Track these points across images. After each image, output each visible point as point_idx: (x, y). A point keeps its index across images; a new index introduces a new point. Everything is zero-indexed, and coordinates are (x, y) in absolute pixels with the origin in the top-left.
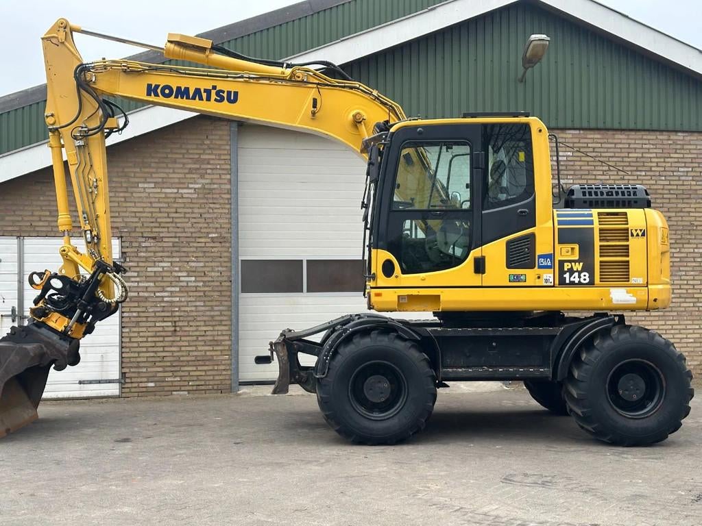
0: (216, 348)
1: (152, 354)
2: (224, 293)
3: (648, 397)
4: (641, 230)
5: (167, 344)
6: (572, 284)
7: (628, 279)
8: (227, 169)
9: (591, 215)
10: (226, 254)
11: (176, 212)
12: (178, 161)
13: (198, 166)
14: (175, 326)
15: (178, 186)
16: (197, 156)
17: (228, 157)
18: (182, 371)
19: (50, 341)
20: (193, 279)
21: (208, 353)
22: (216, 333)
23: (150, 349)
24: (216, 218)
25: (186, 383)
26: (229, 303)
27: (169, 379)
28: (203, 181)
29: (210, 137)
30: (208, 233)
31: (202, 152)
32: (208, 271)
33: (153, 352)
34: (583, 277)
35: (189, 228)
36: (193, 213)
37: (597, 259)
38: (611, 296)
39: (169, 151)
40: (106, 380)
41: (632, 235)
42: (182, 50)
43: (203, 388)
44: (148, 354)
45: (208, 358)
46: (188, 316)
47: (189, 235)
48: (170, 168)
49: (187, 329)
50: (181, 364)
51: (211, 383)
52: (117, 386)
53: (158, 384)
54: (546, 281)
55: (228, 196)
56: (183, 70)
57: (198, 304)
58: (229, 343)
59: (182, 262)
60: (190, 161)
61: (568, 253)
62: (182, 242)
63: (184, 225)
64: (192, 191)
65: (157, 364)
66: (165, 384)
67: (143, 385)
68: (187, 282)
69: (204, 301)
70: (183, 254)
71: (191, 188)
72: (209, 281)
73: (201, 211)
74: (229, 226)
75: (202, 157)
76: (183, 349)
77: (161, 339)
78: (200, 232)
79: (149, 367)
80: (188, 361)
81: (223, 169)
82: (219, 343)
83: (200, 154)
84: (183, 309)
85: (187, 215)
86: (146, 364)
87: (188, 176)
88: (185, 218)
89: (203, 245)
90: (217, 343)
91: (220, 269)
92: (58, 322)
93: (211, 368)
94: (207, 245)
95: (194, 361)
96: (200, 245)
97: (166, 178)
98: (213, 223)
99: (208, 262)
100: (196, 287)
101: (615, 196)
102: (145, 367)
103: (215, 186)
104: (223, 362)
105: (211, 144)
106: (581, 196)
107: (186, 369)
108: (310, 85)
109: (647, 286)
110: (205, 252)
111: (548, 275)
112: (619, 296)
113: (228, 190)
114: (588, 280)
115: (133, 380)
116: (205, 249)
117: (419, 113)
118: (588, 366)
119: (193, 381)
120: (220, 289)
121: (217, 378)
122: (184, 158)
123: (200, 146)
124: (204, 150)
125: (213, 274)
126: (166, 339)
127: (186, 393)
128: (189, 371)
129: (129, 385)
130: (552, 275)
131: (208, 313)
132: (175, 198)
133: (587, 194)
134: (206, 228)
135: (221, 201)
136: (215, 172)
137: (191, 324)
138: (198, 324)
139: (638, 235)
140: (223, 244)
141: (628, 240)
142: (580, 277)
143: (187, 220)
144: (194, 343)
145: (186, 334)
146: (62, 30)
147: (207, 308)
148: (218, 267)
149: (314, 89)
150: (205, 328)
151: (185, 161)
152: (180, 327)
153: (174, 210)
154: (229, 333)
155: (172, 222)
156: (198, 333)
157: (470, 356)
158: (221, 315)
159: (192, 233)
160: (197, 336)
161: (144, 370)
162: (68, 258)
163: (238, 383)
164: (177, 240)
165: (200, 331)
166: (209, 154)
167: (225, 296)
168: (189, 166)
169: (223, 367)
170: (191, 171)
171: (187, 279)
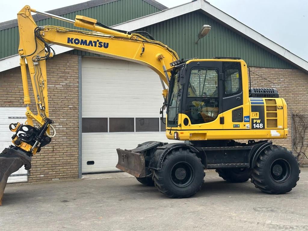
0: (71, 158)
1: (43, 162)
2: (75, 133)
3: (283, 174)
4: (281, 107)
5: (50, 157)
6: (257, 128)
7: (276, 126)
8: (77, 77)
9: (263, 100)
10: (76, 115)
11: (54, 96)
12: (55, 72)
13: (64, 75)
14: (53, 148)
15: (55, 84)
16: (63, 70)
17: (77, 71)
18: (57, 169)
19: (23, 156)
20: (62, 126)
21: (68, 160)
22: (72, 151)
23: (42, 159)
24: (72, 99)
25: (58, 175)
26: (78, 138)
27: (51, 173)
28: (66, 82)
29: (69, 62)
30: (68, 105)
31: (66, 68)
32: (68, 123)
33: (43, 160)
34: (260, 126)
35: (60, 103)
36: (61, 96)
37: (266, 118)
38: (271, 133)
39: (51, 67)
40: (21, 174)
41: (278, 109)
42: (83, 23)
43: (66, 176)
44: (41, 162)
45: (68, 163)
46: (59, 144)
47: (60, 106)
48: (51, 75)
49: (59, 149)
50: (56, 166)
51: (70, 174)
52: (26, 177)
53: (45, 175)
54: (247, 127)
55: (77, 89)
56: (84, 32)
57: (64, 138)
58: (78, 155)
59: (56, 118)
60: (60, 72)
61: (255, 115)
62: (57, 109)
63: (58, 102)
64: (61, 86)
65: (45, 166)
66: (48, 175)
67: (38, 176)
68: (59, 128)
69: (67, 137)
70: (57, 115)
71: (61, 85)
72: (69, 127)
73: (65, 95)
74: (78, 102)
75: (66, 71)
76: (57, 159)
77: (47, 154)
78: (65, 105)
79: (41, 168)
80: (59, 164)
81: (75, 77)
82: (73, 156)
83: (65, 69)
84: (57, 140)
85: (59, 97)
86: (40, 166)
87: (59, 79)
88: (58, 98)
89: (66, 111)
90: (72, 156)
91: (74, 122)
92: (26, 147)
93: (69, 167)
94: (68, 111)
95: (62, 164)
96: (64, 111)
97: (49, 80)
98: (70, 101)
99: (68, 119)
100: (63, 130)
101: (266, 93)
102: (39, 168)
103: (72, 84)
104: (75, 164)
105: (70, 65)
106: (254, 92)
107: (58, 168)
108: (139, 42)
109: (284, 129)
110: (67, 114)
111: (248, 125)
112: (274, 133)
113: (77, 86)
114: (262, 127)
115: (34, 174)
116: (67, 113)
117: (197, 56)
118: (263, 162)
119: (61, 173)
120: (74, 131)
121: (72, 172)
122: (57, 71)
123: (65, 66)
124: (67, 68)
125: (70, 124)
126: (49, 154)
127: (58, 179)
128: (60, 169)
129: (32, 176)
130: (249, 125)
131: (68, 142)
132: (54, 89)
133: (256, 92)
134: (68, 103)
135: (74, 91)
136: (71, 77)
137: (60, 147)
138: (64, 147)
139: (280, 109)
140: (75, 111)
141: (276, 111)
142: (259, 126)
143: (59, 99)
144: (62, 156)
145: (58, 152)
146: (27, 10)
147: (68, 140)
148: (73, 121)
149: (141, 44)
150: (67, 149)
151: (58, 72)
152: (56, 148)
153: (53, 95)
154: (77, 151)
155: (52, 100)
156: (63, 151)
157: (216, 159)
158: (74, 143)
159: (61, 105)
160: (63, 153)
161: (39, 169)
162: (30, 117)
163: (81, 174)
164: (54, 108)
165: (65, 150)
166: (69, 70)
167: (76, 134)
168: (60, 75)
169: (74, 167)
170: (61, 77)
171: (59, 126)
